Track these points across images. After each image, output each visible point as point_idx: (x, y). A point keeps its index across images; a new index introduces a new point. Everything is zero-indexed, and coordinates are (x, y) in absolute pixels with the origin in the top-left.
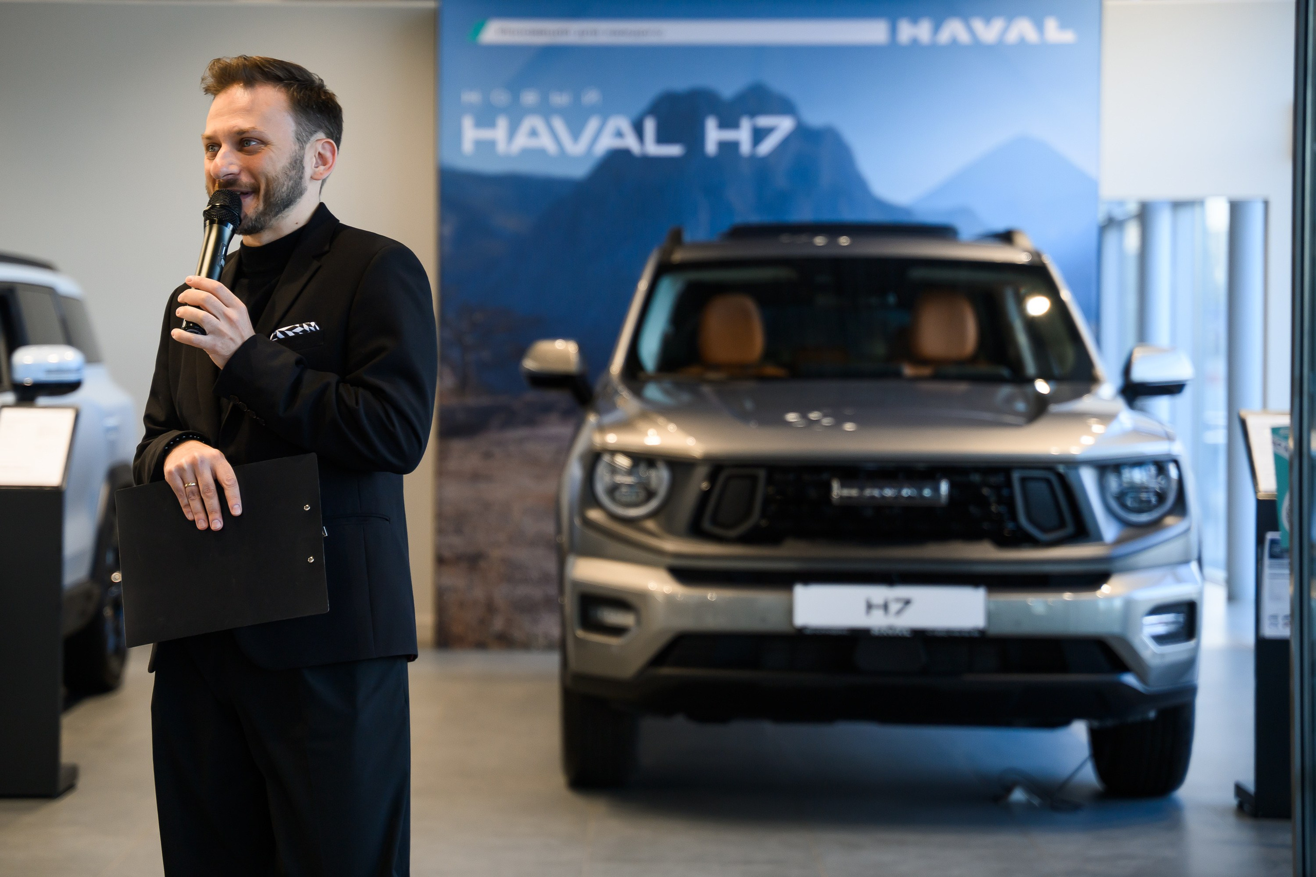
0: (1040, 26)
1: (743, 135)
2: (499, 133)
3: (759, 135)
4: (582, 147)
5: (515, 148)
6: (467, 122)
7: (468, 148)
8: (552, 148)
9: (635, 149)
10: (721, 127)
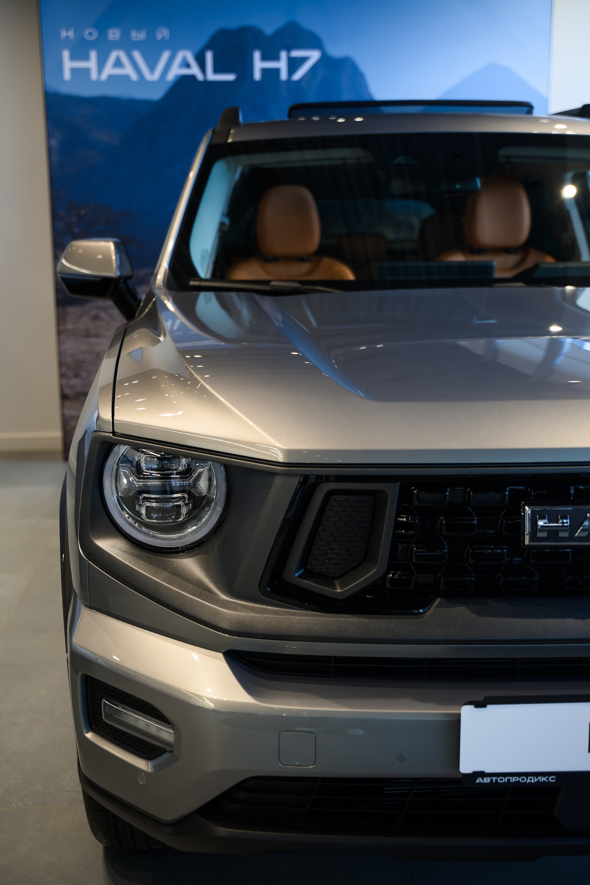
1: (282, 64)
2: (92, 64)
3: (294, 64)
4: (157, 75)
5: (104, 76)
6: (66, 54)
7: (67, 75)
8: (134, 77)
9: (200, 77)
10: (264, 58)
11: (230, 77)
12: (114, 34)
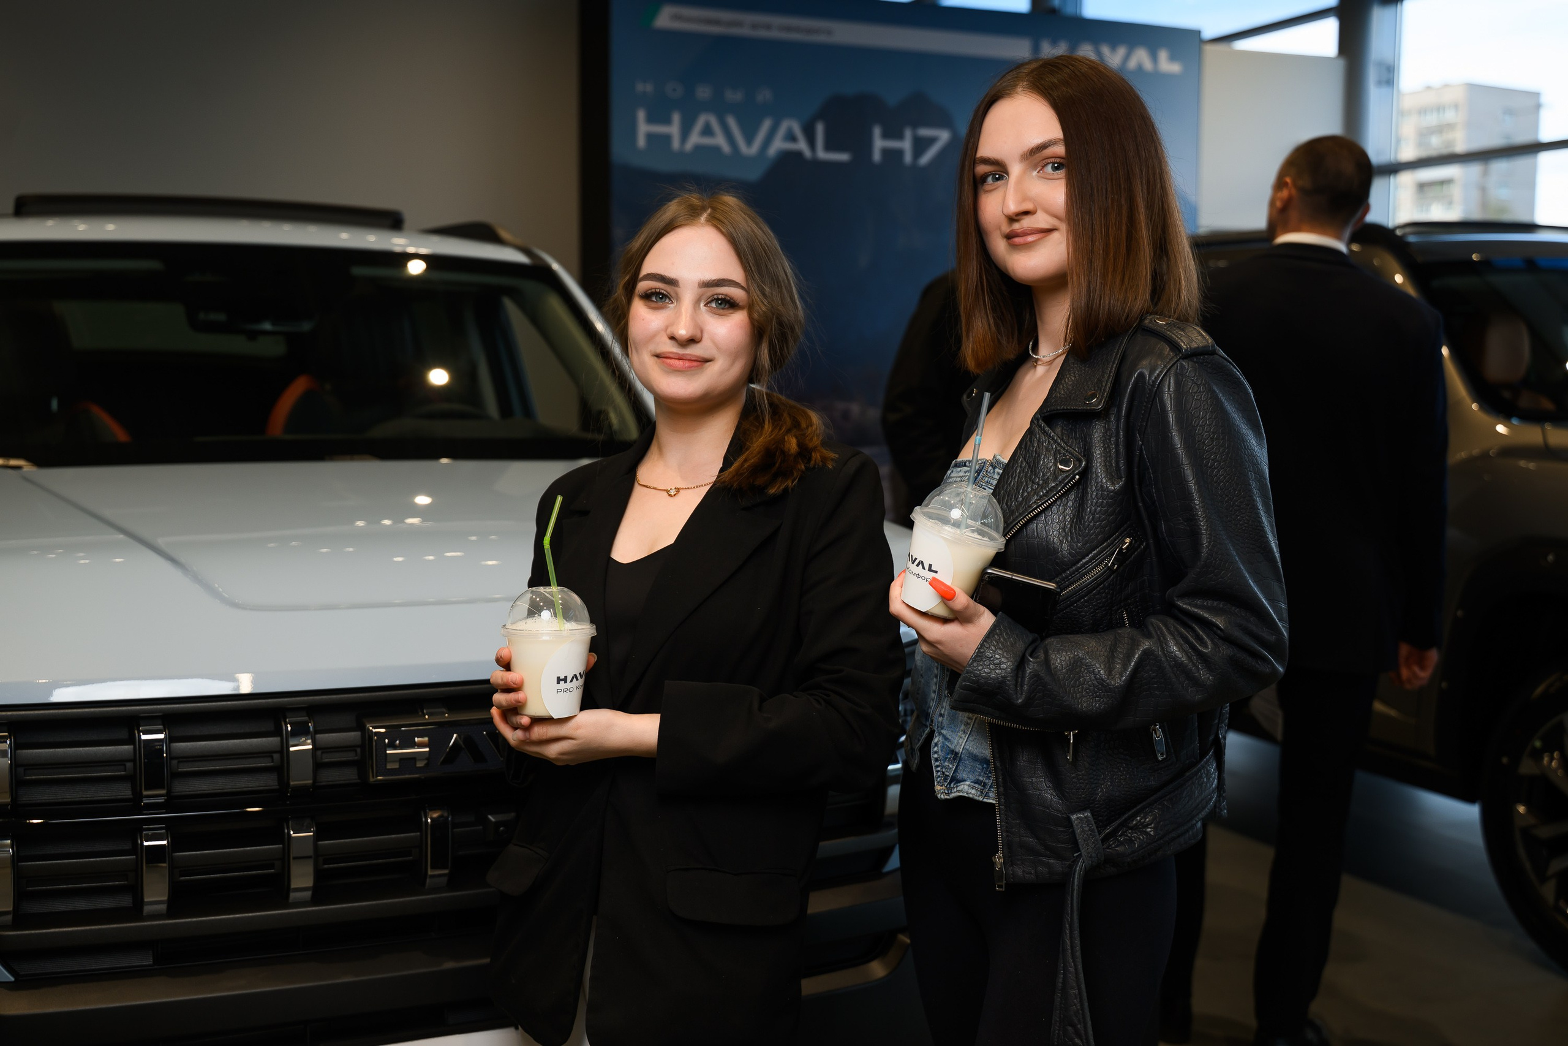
0: (1154, 57)
1: (906, 145)
2: (674, 129)
3: (920, 146)
4: (754, 150)
5: (689, 146)
6: (641, 115)
7: (641, 142)
8: (726, 148)
9: (807, 153)
10: (886, 135)
11: (843, 157)
12: (704, 92)
